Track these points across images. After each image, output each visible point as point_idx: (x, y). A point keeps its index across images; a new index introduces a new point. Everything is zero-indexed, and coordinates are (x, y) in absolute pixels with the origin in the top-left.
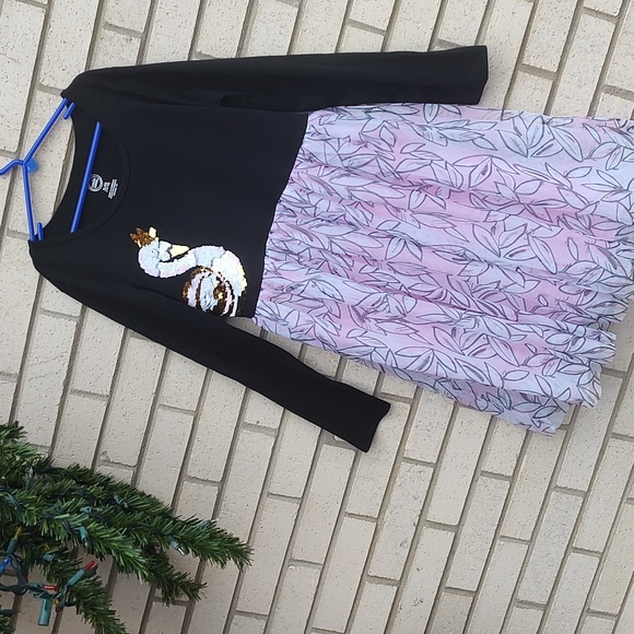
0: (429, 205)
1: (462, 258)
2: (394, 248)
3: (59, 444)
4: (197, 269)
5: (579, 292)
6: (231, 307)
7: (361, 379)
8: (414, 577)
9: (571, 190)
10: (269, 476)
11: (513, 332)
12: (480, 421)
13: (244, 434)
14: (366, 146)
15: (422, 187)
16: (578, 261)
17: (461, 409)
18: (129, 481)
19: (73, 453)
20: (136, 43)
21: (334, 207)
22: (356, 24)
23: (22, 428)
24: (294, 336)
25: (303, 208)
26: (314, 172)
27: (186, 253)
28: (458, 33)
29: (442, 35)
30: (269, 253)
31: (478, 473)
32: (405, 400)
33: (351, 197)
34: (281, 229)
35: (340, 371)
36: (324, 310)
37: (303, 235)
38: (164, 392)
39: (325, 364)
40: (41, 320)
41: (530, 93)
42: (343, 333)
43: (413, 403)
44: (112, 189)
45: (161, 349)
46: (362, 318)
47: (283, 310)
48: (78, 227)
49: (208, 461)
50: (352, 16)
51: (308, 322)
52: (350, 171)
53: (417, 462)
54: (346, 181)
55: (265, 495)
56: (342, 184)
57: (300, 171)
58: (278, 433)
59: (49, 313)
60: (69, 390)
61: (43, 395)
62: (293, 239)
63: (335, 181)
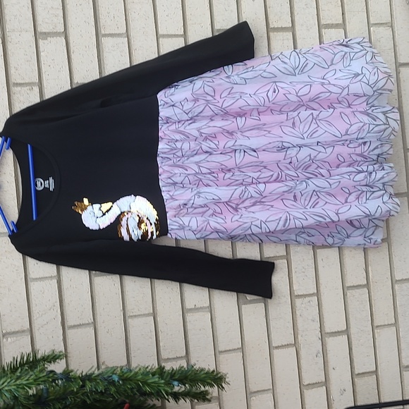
1: (282, 148)
2: (239, 157)
4: (122, 213)
5: (360, 145)
7: (248, 252)
8: (333, 375)
9: (330, 83)
10: (215, 340)
11: (331, 182)
12: (333, 254)
13: (189, 317)
15: (241, 114)
16: (351, 125)
17: (318, 251)
20: (36, 89)
21: (193, 145)
22: (164, 36)
24: (198, 236)
25: (174, 154)
26: (173, 127)
27: (112, 207)
28: (226, 21)
29: (217, 27)
30: (163, 189)
31: (345, 289)
32: (281, 257)
33: (201, 134)
34: (166, 171)
35: (235, 253)
36: (211, 212)
37: (180, 169)
38: (128, 307)
39: (222, 250)
40: (33, 286)
41: (281, 43)
42: (228, 220)
43: (287, 257)
44: (51, 184)
45: (116, 278)
46: (236, 210)
47: (186, 220)
49: (173, 344)
50: (160, 32)
53: (305, 296)
55: (217, 353)
58: (210, 309)
59: (36, 279)
60: (66, 328)
61: (50, 337)
62: (175, 174)
63: (188, 127)
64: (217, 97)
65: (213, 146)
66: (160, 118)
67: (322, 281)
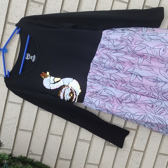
0: (145, 62)
1: (156, 81)
2: (133, 78)
3: (15, 148)
4: (64, 86)
6: (75, 99)
7: (119, 123)
10: (88, 157)
12: (159, 136)
13: (79, 143)
14: (122, 42)
15: (142, 56)
17: (153, 132)
18: (39, 160)
19: (20, 152)
20: (42, 7)
21: (112, 64)
23: (2, 143)
24: (97, 109)
25: (100, 64)
26: (105, 51)
27: (60, 80)
28: (152, 3)
29: (147, 4)
30: (88, 80)
31: (158, 154)
32: (134, 130)
33: (118, 60)
34: (93, 72)
35: (112, 120)
36: (108, 100)
37: (101, 74)
38: (52, 129)
39: (107, 118)
40: (9, 105)
42: (115, 108)
43: (137, 131)
44: (33, 58)
45: (51, 114)
46: (121, 102)
47: (94, 100)
48: (22, 72)
49: (67, 153)
51: (103, 104)
52: (117, 51)
53: (138, 151)
54: (116, 54)
55: (86, 164)
56: (114, 55)
57: (100, 51)
58: (91, 142)
59: (11, 102)
60: (19, 129)
61: (10, 131)
62: (97, 75)
63: (112, 54)
64: (133, 43)
65: (121, 67)
66: (100, 44)
67: (149, 146)
